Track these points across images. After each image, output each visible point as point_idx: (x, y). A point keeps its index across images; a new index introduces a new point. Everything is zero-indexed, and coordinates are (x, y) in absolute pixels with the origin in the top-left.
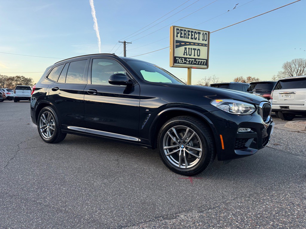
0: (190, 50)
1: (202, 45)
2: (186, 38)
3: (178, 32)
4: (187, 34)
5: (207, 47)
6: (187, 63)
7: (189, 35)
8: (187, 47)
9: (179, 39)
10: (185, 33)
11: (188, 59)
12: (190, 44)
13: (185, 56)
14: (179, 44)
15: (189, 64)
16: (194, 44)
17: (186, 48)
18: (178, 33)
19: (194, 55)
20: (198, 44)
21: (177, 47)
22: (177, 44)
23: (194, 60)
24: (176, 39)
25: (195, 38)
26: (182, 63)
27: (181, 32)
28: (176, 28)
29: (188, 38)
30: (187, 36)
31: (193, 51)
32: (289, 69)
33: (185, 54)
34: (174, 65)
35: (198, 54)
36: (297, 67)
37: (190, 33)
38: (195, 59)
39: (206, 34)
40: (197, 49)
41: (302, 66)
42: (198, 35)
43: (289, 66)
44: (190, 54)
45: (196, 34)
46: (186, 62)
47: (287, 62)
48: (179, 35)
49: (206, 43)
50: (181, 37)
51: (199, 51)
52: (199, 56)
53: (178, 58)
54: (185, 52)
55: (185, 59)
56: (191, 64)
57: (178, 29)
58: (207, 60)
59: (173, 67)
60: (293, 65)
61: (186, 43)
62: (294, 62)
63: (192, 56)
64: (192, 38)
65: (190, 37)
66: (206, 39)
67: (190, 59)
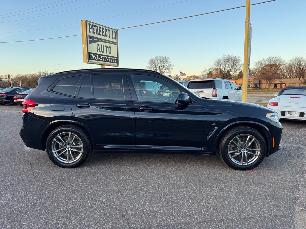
0: (102, 47)
1: (112, 43)
2: (98, 34)
3: (90, 27)
4: (99, 30)
5: (116, 46)
6: (101, 60)
7: (100, 31)
8: (100, 43)
9: (91, 34)
10: (97, 29)
11: (101, 56)
12: (102, 40)
13: (99, 53)
14: (92, 40)
15: (102, 61)
16: (106, 41)
17: (98, 45)
18: (90, 29)
19: (107, 53)
20: (109, 42)
21: (91, 42)
22: (90, 40)
23: (106, 57)
24: (89, 34)
25: (106, 35)
26: (96, 59)
27: (93, 27)
28: (88, 23)
29: (100, 35)
30: (99, 33)
31: (105, 48)
32: (153, 64)
33: (99, 50)
34: (88, 61)
35: (110, 52)
36: (159, 63)
37: (101, 30)
38: (108, 56)
39: (115, 32)
40: (108, 47)
41: (163, 63)
42: (108, 32)
43: (153, 62)
44: (103, 51)
45: (107, 32)
46: (99, 58)
47: (152, 58)
48: (91, 30)
49: (115, 41)
50: (94, 33)
51: (110, 48)
52: (110, 53)
53: (92, 55)
54: (99, 48)
55: (99, 55)
56: (104, 61)
57: (90, 24)
58: (117, 58)
59: (88, 63)
60: (156, 62)
61: (98, 40)
62: (157, 58)
63: (105, 54)
64: (103, 35)
65: (101, 33)
66: (115, 38)
67: (103, 56)
